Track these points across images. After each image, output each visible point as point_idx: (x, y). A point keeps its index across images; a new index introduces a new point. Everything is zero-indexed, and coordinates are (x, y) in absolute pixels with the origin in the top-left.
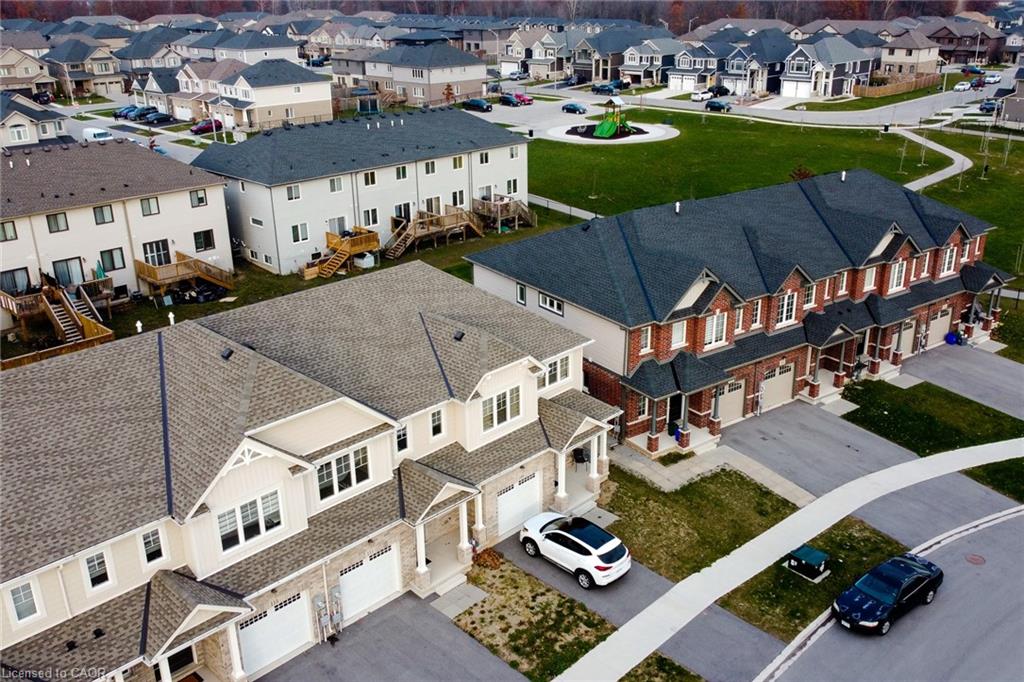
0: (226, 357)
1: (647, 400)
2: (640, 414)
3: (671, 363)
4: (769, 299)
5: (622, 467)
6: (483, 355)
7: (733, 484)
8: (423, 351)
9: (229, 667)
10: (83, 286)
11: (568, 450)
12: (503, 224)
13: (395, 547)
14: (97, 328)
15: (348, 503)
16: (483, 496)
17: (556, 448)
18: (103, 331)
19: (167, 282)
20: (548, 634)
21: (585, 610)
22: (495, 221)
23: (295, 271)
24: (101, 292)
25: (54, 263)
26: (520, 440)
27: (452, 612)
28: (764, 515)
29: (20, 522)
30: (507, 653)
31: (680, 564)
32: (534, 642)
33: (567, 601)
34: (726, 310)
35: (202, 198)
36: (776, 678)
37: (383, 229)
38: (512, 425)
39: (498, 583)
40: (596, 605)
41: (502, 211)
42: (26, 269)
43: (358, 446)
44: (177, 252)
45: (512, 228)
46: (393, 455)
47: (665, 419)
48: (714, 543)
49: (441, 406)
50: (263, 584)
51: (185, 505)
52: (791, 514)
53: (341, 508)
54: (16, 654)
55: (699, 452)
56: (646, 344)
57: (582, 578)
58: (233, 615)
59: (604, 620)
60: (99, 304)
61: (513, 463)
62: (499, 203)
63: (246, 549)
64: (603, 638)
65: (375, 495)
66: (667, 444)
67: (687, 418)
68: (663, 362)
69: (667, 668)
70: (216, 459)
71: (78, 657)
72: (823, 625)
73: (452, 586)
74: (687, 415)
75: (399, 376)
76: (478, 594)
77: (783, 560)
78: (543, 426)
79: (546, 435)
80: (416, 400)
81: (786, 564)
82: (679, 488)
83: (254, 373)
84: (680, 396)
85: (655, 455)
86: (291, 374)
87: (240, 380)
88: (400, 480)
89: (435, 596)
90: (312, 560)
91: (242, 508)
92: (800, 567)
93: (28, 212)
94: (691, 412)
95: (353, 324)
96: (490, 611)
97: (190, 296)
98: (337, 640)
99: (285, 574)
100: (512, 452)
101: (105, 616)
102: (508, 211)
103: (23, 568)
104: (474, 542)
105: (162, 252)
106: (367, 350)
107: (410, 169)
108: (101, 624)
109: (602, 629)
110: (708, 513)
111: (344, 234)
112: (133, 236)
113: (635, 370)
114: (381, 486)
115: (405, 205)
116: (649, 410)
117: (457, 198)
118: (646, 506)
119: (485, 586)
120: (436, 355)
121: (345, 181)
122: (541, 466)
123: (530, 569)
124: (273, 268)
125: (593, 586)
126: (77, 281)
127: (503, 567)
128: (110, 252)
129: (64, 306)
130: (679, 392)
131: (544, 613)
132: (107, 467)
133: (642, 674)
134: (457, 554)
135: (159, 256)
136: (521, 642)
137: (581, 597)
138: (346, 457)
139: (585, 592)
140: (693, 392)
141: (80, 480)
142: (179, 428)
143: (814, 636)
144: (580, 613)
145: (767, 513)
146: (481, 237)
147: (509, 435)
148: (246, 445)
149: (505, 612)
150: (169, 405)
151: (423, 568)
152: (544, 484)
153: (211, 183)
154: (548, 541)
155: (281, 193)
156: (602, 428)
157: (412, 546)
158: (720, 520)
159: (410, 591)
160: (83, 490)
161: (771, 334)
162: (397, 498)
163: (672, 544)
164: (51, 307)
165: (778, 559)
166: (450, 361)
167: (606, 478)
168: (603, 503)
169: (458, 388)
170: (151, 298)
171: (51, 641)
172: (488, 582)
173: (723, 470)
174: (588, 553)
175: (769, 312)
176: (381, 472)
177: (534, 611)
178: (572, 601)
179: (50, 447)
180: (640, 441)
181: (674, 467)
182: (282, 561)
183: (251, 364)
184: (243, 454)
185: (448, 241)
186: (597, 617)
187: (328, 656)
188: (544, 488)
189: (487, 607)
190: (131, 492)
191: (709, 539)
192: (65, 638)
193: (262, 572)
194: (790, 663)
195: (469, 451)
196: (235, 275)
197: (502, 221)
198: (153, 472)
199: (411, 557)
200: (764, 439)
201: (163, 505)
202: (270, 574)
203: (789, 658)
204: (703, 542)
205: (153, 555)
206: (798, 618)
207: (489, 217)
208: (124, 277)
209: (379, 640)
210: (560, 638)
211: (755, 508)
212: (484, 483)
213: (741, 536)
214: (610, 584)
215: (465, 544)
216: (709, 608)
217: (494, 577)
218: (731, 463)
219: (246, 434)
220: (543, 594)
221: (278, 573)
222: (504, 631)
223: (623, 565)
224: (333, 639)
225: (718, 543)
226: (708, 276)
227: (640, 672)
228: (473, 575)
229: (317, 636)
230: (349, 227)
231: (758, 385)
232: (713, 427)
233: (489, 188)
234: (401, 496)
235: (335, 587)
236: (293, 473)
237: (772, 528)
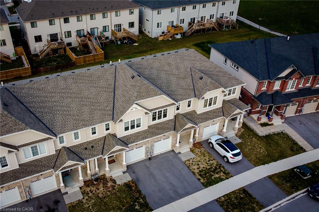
0: (133, 78)
1: (260, 105)
2: (257, 108)
3: (272, 94)
4: (316, 77)
5: (247, 124)
6: (207, 86)
7: (284, 138)
8: (189, 81)
9: (122, 161)
10: (98, 37)
11: (229, 118)
12: (226, 27)
13: (171, 138)
14: (100, 50)
15: (160, 123)
16: (199, 128)
17: (226, 117)
18: (101, 52)
19: (120, 37)
20: (211, 173)
21: (224, 168)
22: (223, 25)
23: (156, 37)
24: (102, 39)
25: (91, 29)
26: (214, 112)
27: (184, 159)
28: (293, 151)
29: (78, 116)
30: (198, 176)
31: (259, 161)
32: (206, 174)
33: (219, 164)
34: (298, 79)
35: (132, 12)
36: (281, 206)
37: (185, 26)
38: (213, 107)
39: (199, 153)
40: (228, 168)
41: (226, 22)
42: (84, 30)
43: (165, 108)
44: (123, 28)
45: (229, 28)
46: (175, 111)
47: (266, 111)
48: (272, 157)
49: (192, 100)
50: (134, 142)
51: (117, 119)
52: (302, 153)
53: (157, 125)
54: (74, 148)
55: (275, 124)
56: (265, 86)
57: (225, 158)
58: (125, 149)
59: (229, 173)
60: (101, 42)
61: (211, 120)
62: (226, 20)
63: (131, 132)
64: (228, 179)
65: (168, 122)
66: (264, 119)
67: (274, 112)
68: (269, 93)
69: (246, 193)
70: (126, 108)
71: (87, 152)
72: (303, 193)
73: (186, 151)
74: (274, 110)
75: (180, 88)
76: (193, 156)
77: (295, 168)
78: (223, 109)
79: (223, 112)
80: (184, 97)
81: (295, 170)
82: (265, 135)
83: (139, 85)
84: (272, 106)
85: (259, 122)
86: (149, 86)
87: (135, 86)
88: (175, 119)
89: (180, 153)
90: (147, 138)
91: (131, 121)
92: (300, 172)
93: (86, 14)
94: (275, 110)
95: (170, 69)
96: (195, 162)
97: (125, 42)
98: (151, 159)
99: (140, 141)
100: (211, 116)
101: (94, 143)
102: (228, 23)
103: (77, 128)
104: (194, 140)
105: (119, 28)
106: (172, 78)
107: (198, 6)
108: (93, 145)
109: (228, 175)
110: (273, 146)
111: (173, 26)
112: (112, 22)
113: (258, 94)
114: (170, 120)
115: (194, 18)
116: (261, 107)
117: (212, 16)
118: (252, 139)
119: (195, 154)
120: (193, 83)
121: (176, 9)
122: (219, 121)
123: (209, 151)
124: (150, 35)
125: (228, 161)
126: (96, 34)
127: (202, 149)
128: (106, 26)
129: (92, 42)
130: (272, 104)
131: (211, 166)
132: (99, 104)
133: (237, 193)
134: (188, 142)
135: (118, 29)
136: (203, 173)
137: (224, 164)
138: (161, 111)
139: (225, 162)
140: (277, 105)
141: (92, 107)
142: (118, 96)
143: (299, 196)
144: (222, 169)
145: (294, 150)
146: (217, 31)
147: (211, 110)
148: (135, 106)
149: (199, 163)
150: (116, 88)
151: (178, 145)
152: (220, 126)
153: (136, 7)
154: (217, 145)
155: (156, 12)
156: (242, 113)
157: (176, 138)
158: (276, 149)
159: (173, 150)
160: (92, 109)
161: (313, 88)
162: (174, 124)
163: (258, 154)
164: (89, 42)
165: (293, 167)
166: (197, 86)
167: (241, 127)
168: (238, 135)
169: (198, 95)
170: (115, 41)
171: (82, 146)
172: (196, 153)
173: (282, 132)
174: (229, 152)
175: (314, 81)
176: (171, 115)
177: (208, 165)
178: (220, 165)
179: (86, 96)
180: (255, 116)
181: (265, 128)
182: (139, 137)
183: (139, 82)
184: (133, 108)
185: (206, 31)
186: (227, 171)
187: (148, 163)
188: (219, 127)
189: (194, 160)
190: (104, 112)
191: (271, 155)
192: (85, 146)
193: (134, 139)
194: (287, 202)
195: (198, 113)
196: (139, 36)
197: (225, 26)
198: (110, 107)
199: (175, 141)
200: (300, 124)
201: (111, 117)
202: (136, 140)
203: (288, 201)
204: (268, 155)
205: (107, 129)
206: (295, 189)
207: (221, 24)
208: (108, 34)
209: (162, 162)
210: (214, 175)
211: (290, 148)
212: (200, 124)
213: (282, 156)
214: (233, 163)
215: (191, 140)
216: (264, 178)
217: (198, 151)
218: (286, 130)
219: (135, 102)
220: (212, 160)
221: (138, 140)
222: (198, 168)
223: (239, 158)
224: (150, 159)
225: (273, 157)
226: (293, 67)
227: (237, 192)
228: (192, 149)
229: (146, 157)
230: (175, 24)
231: (303, 105)
232: (282, 117)
233: (223, 14)
234: (175, 124)
235: (152, 146)
236: (146, 114)
237: (294, 156)
